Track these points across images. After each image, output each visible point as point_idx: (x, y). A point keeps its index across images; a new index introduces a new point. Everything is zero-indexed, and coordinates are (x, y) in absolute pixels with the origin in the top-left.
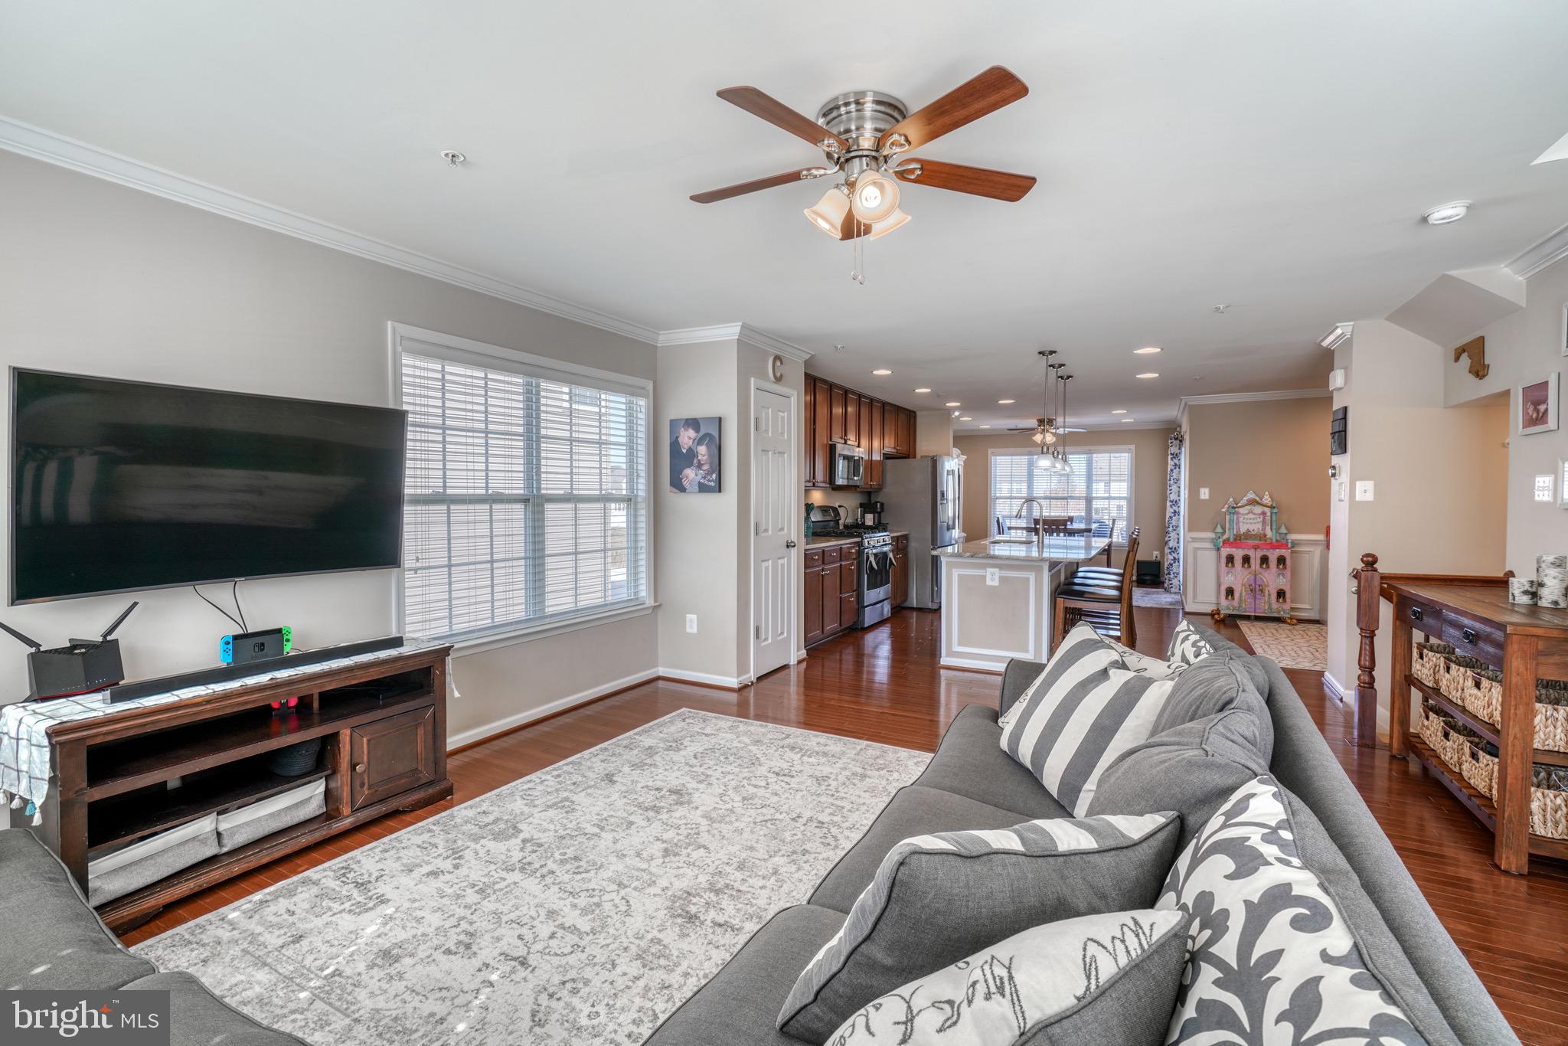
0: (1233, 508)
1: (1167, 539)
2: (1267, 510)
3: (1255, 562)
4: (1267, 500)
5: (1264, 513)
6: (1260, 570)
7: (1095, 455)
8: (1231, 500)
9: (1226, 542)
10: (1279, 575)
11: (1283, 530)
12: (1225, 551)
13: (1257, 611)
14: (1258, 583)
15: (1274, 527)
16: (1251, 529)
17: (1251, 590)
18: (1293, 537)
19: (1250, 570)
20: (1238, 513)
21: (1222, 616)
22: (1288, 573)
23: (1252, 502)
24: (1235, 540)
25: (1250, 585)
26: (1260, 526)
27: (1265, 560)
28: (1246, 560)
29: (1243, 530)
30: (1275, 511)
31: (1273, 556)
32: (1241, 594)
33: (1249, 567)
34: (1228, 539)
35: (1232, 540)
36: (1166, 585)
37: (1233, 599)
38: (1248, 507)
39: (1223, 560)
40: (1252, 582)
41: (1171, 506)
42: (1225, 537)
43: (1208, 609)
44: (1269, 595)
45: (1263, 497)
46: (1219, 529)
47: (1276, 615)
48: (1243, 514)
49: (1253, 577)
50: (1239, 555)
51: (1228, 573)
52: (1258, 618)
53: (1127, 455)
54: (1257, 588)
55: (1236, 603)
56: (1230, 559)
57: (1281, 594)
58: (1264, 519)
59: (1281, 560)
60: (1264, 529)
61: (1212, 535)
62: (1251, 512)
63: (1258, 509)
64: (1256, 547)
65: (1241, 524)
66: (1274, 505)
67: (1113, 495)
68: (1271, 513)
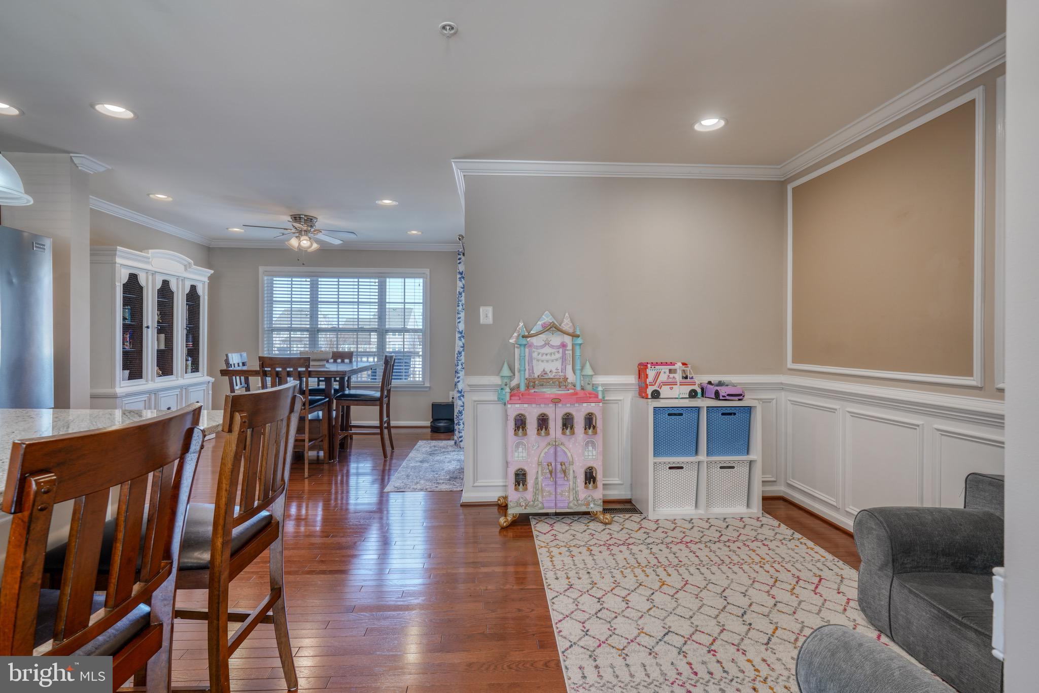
0: (524, 337)
1: (456, 380)
2: (568, 340)
3: (555, 425)
4: (567, 325)
5: (563, 345)
6: (564, 439)
7: (388, 280)
8: (521, 324)
9: (515, 394)
10: (587, 445)
11: (588, 371)
12: (514, 409)
13: (559, 505)
14: (559, 459)
15: (578, 367)
16: (548, 370)
17: (551, 472)
18: (601, 380)
19: (548, 439)
20: (530, 346)
21: (510, 518)
22: (599, 439)
23: (552, 328)
24: (528, 387)
25: (549, 464)
26: (558, 365)
27: (567, 422)
28: (543, 422)
29: (537, 372)
30: (579, 341)
31: (579, 413)
32: (537, 478)
33: (548, 434)
34: (518, 386)
35: (523, 388)
36: (455, 438)
37: (526, 489)
38: (542, 336)
39: (511, 424)
40: (552, 460)
41: (460, 338)
42: (514, 383)
43: (493, 496)
44: (575, 477)
45: (562, 321)
46: (506, 372)
47: (583, 509)
48: (537, 347)
49: (552, 451)
50: (532, 413)
51: (517, 446)
52: (560, 515)
53: (420, 281)
54: (559, 467)
55: (529, 495)
56: (520, 423)
57: (590, 477)
58: (564, 354)
59: (590, 421)
60: (564, 369)
61: (496, 380)
62: (547, 344)
63: (556, 340)
64: (556, 401)
65: (535, 362)
66: (578, 333)
67: (409, 327)
68: (573, 345)
